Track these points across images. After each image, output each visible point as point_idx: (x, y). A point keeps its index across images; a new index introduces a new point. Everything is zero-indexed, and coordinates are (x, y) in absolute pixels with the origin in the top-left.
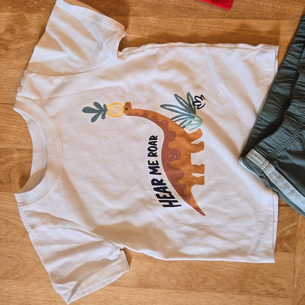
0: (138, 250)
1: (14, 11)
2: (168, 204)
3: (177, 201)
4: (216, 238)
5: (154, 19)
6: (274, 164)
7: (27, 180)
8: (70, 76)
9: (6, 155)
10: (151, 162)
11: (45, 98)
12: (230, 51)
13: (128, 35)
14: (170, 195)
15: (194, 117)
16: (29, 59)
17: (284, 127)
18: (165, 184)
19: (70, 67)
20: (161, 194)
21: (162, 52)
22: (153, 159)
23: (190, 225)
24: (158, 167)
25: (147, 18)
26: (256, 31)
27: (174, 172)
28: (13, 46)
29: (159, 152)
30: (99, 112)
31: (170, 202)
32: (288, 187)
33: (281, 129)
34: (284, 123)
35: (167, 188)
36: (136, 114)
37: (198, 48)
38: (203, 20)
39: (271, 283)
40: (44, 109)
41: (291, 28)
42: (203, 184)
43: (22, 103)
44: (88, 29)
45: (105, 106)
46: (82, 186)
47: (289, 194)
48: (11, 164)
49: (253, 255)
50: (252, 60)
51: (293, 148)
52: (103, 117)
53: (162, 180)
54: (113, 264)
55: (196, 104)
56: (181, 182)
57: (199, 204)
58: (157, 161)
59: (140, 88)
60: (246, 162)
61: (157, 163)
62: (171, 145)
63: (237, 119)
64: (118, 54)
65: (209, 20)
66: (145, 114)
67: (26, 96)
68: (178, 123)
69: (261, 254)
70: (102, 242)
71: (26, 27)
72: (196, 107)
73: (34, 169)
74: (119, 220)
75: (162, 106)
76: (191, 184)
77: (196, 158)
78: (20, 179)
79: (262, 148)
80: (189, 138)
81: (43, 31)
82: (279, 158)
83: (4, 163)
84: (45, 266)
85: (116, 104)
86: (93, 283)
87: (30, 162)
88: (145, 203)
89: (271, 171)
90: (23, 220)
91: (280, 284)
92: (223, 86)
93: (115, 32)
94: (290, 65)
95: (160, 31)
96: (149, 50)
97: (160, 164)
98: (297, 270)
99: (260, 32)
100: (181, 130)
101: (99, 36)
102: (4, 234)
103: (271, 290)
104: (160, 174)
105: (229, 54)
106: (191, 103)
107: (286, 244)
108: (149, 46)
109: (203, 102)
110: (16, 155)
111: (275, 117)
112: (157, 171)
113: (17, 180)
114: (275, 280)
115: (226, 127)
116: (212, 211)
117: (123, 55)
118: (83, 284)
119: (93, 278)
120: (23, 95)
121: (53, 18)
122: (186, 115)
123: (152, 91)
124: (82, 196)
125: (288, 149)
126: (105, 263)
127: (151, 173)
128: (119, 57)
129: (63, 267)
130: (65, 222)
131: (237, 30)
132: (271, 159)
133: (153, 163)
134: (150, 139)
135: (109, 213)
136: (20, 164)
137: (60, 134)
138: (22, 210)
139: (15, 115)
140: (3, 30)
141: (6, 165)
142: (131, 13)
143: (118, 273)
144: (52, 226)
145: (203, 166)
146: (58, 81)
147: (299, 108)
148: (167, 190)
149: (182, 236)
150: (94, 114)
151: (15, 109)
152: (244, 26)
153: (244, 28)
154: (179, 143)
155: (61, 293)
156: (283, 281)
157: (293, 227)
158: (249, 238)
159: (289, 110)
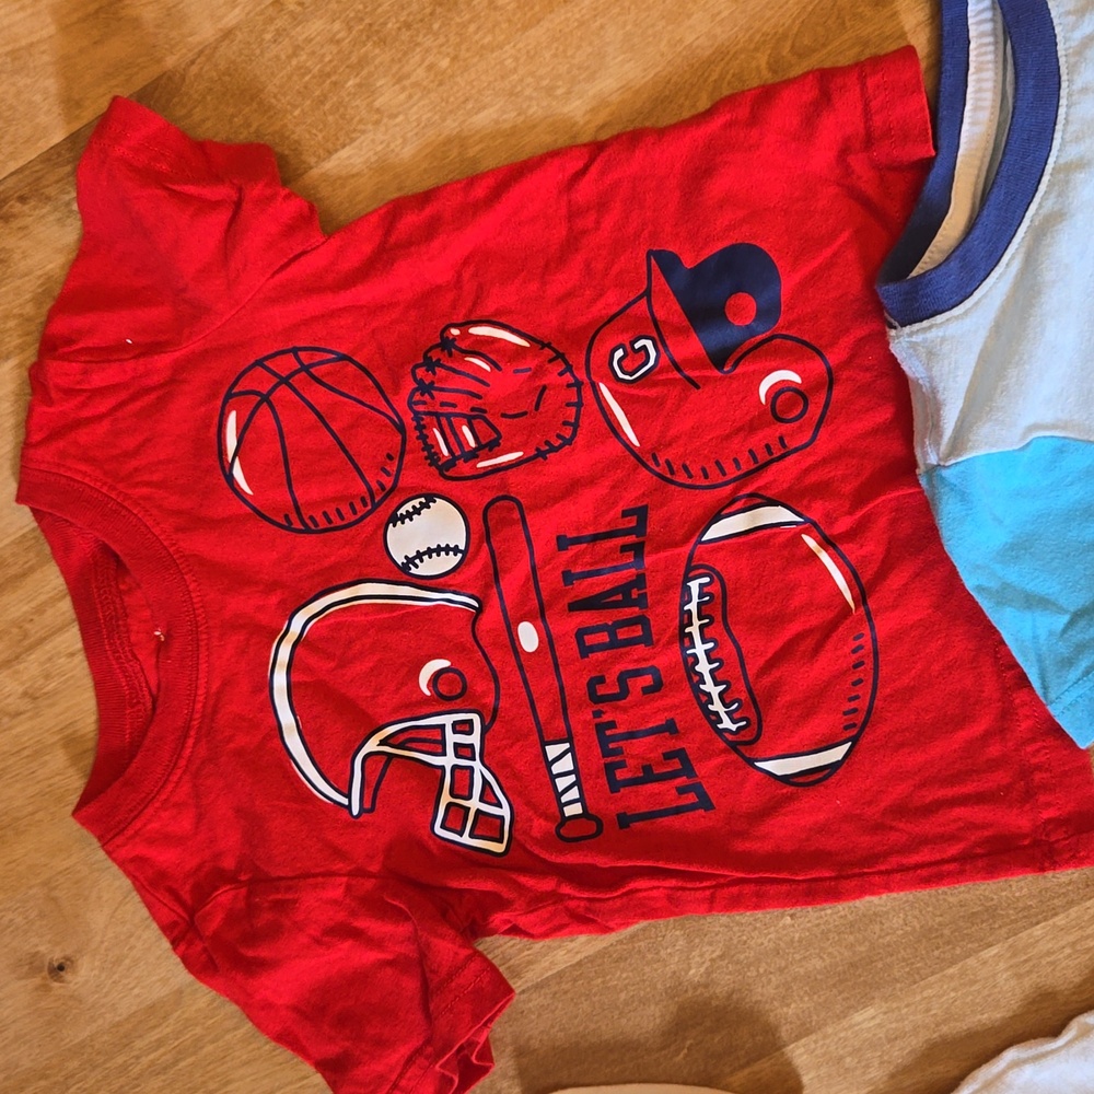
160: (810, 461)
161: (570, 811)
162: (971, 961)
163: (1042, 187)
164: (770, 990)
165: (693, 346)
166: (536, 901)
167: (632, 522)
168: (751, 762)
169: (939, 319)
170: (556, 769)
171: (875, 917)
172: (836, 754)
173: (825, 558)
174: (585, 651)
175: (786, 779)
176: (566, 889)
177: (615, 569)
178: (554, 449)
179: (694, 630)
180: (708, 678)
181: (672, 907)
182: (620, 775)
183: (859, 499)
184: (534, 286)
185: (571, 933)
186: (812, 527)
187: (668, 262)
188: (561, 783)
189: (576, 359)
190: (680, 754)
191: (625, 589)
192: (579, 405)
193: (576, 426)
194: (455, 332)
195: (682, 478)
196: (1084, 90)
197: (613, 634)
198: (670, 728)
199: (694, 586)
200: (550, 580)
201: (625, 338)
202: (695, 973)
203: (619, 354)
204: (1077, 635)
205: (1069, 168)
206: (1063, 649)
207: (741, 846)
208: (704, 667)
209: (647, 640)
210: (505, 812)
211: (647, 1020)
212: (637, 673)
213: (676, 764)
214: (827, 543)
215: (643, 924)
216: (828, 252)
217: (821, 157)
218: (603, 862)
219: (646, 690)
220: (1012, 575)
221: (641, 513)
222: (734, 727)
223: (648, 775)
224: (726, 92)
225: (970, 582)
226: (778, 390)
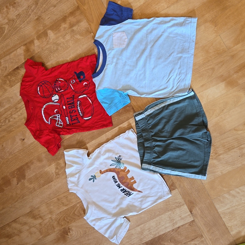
0: (128, 215)
1: (55, 162)
2: (129, 195)
3: (131, 193)
4: (150, 198)
5: (93, 141)
6: (152, 164)
7: (85, 211)
8: (80, 172)
9: (75, 207)
10: (117, 185)
11: (76, 183)
12: (119, 138)
13: (89, 150)
14: (128, 192)
15: (121, 164)
16: (66, 174)
17: (146, 153)
18: (125, 189)
19: (78, 169)
20: (126, 193)
21: (101, 150)
22: (117, 184)
23: (140, 198)
24: (120, 185)
25: (91, 142)
26: (124, 127)
27: (125, 184)
28: (60, 173)
29: (118, 180)
30: (94, 178)
31: (129, 194)
32: (160, 169)
33: (145, 154)
34: (145, 151)
35: (126, 190)
36: (105, 172)
37: (110, 142)
38: (107, 133)
39: (176, 203)
40: (78, 187)
41: (133, 120)
42: (136, 182)
43: (71, 188)
44: (77, 155)
45: (94, 175)
46: (102, 204)
47: (162, 171)
48: (78, 209)
49: (164, 197)
50: (127, 137)
51: (154, 157)
52: (96, 179)
53: (123, 189)
54: (124, 224)
55: (119, 159)
56: (129, 186)
57: (139, 189)
58: (118, 183)
59: (101, 164)
60: (143, 169)
61: (119, 184)
62: (120, 176)
63: (134, 157)
64: (88, 158)
65: (109, 132)
66: (107, 171)
67: (71, 186)
68: (118, 168)
69: (166, 195)
70: (116, 218)
71: (61, 165)
72: (120, 160)
73: (85, 207)
74: (118, 208)
75: (110, 165)
76: (132, 185)
77: (129, 176)
78: (83, 212)
79: (145, 162)
80: (123, 171)
81: (66, 163)
82: (152, 162)
83: (76, 209)
84: (105, 236)
85: (97, 173)
86: (121, 233)
87: (83, 205)
88: (122, 199)
89: (152, 167)
90: (90, 224)
91: (179, 201)
92: (124, 149)
93: (84, 153)
94: (139, 132)
95: (97, 144)
96: (97, 151)
97: (120, 184)
98: (181, 194)
99: (125, 127)
100: (120, 169)
101: (81, 156)
102: (88, 232)
103: (177, 205)
104: (122, 187)
105: (119, 139)
106: (118, 160)
107: (172, 187)
108: (96, 150)
109: (121, 157)
110: (78, 205)
111: (143, 150)
112: (120, 186)
113: (83, 213)
114: (177, 201)
115: (132, 161)
116: (144, 189)
117: (91, 157)
118: (118, 235)
119: (120, 231)
120: (70, 186)
121: (66, 158)
122: (118, 164)
123: (105, 163)
124: (103, 207)
125: (153, 158)
126: (121, 225)
127: (119, 188)
128: (89, 159)
129: (110, 233)
130: (103, 218)
131: (118, 130)
132: (150, 164)
133: (118, 185)
134: (113, 178)
135: (115, 208)
136: (81, 207)
137: (86, 191)
138: (88, 221)
139: (71, 193)
140: (55, 170)
141: (77, 210)
142: (86, 143)
143: (127, 226)
144: (100, 221)
145: (133, 177)
146: (77, 176)
147: (148, 144)
148: (126, 191)
149: (140, 203)
150: (93, 180)
151: (70, 191)
152: (119, 128)
153: (120, 128)
154: (122, 174)
155: (114, 242)
156: (179, 200)
157: (171, 180)
158: (160, 192)
159: (145, 146)
160: (88, 91)
161: (68, 123)
162: (102, 136)
163: (105, 66)
164: (85, 139)
165: (78, 80)
166: (64, 131)
167: (73, 97)
168: (83, 118)
169: (95, 78)
170: (67, 120)
171: (94, 132)
172: (90, 117)
173: (89, 100)
174: (69, 108)
175: (86, 120)
176: (67, 130)
177: (72, 101)
178: (66, 90)
179: (78, 106)
180: (80, 111)
181: (76, 132)
182: (72, 120)
183: (92, 94)
184: (65, 75)
185: (68, 134)
186: (88, 97)
187: (76, 73)
188: (67, 121)
189: (68, 82)
190: (77, 118)
191: (72, 103)
192: (68, 86)
193: (68, 88)
194: (58, 79)
195: (77, 92)
196: (109, 58)
197: (71, 107)
198: (76, 115)
199: (78, 102)
200: (66, 102)
201: (72, 80)
202: (79, 138)
203: (72, 81)
204: (109, 106)
205: (107, 65)
206: (108, 107)
207: (82, 126)
208: (79, 110)
209: (74, 107)
210: (62, 124)
211: (75, 143)
212: (74, 110)
213: (77, 119)
214: (89, 98)
215: (74, 133)
216: (89, 72)
217: (88, 64)
218: (70, 128)
219: (74, 112)
220: (104, 101)
221: (74, 96)
222: (82, 115)
223: (74, 120)
224: (81, 57)
225: (99, 101)
226: (85, 84)
